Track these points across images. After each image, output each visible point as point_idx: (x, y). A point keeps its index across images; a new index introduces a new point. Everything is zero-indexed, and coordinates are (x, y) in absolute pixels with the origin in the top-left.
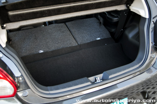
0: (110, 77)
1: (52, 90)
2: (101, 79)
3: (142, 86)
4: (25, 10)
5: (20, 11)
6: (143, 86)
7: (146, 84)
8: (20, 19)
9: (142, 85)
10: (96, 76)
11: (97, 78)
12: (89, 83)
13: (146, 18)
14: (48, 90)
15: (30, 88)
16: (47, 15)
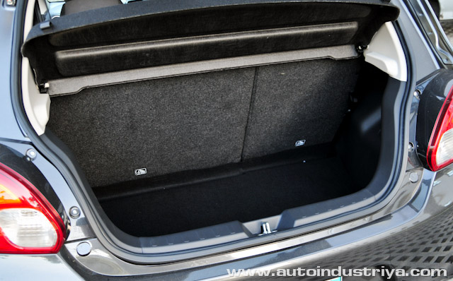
0: (298, 223)
1: (148, 245)
2: (276, 228)
3: (388, 250)
4: (96, 50)
5: (83, 51)
6: (390, 252)
7: (398, 247)
8: (83, 71)
9: (389, 248)
10: (263, 220)
11: (264, 226)
12: (243, 235)
13: (400, 81)
14: (138, 245)
15: (96, 237)
16: (149, 62)
